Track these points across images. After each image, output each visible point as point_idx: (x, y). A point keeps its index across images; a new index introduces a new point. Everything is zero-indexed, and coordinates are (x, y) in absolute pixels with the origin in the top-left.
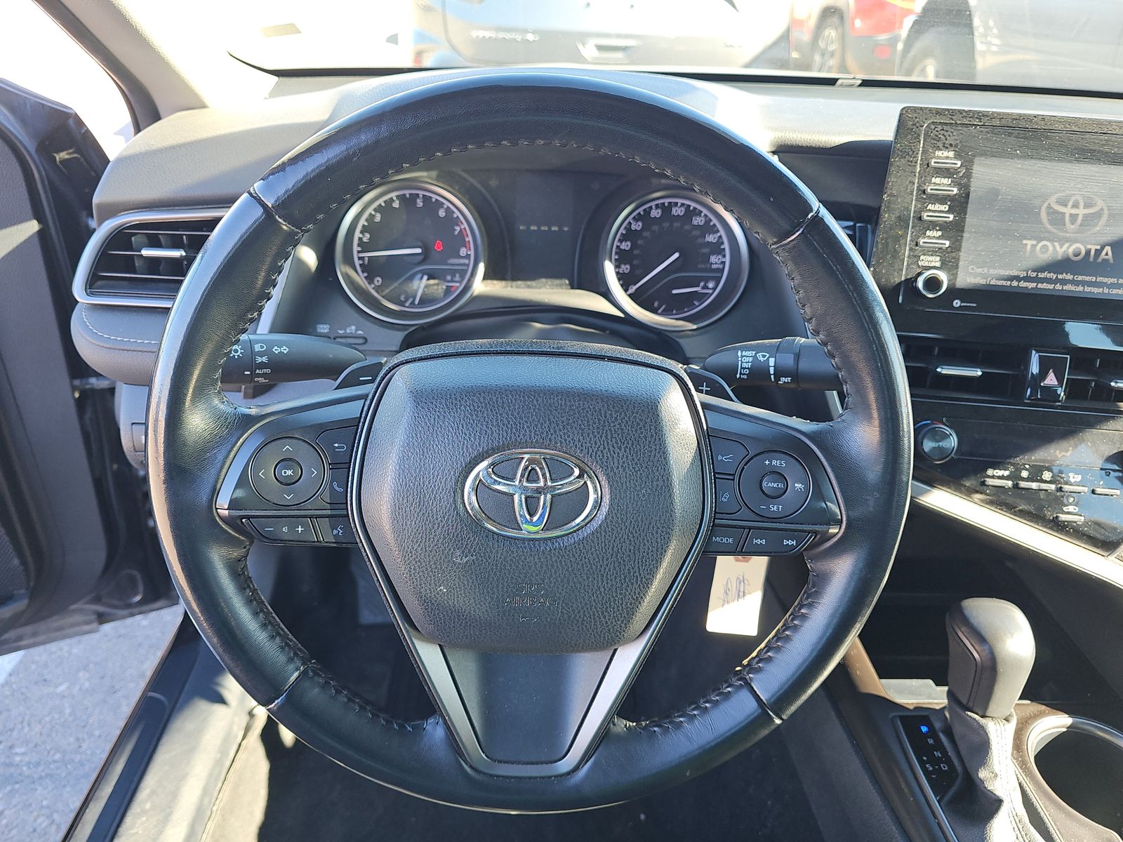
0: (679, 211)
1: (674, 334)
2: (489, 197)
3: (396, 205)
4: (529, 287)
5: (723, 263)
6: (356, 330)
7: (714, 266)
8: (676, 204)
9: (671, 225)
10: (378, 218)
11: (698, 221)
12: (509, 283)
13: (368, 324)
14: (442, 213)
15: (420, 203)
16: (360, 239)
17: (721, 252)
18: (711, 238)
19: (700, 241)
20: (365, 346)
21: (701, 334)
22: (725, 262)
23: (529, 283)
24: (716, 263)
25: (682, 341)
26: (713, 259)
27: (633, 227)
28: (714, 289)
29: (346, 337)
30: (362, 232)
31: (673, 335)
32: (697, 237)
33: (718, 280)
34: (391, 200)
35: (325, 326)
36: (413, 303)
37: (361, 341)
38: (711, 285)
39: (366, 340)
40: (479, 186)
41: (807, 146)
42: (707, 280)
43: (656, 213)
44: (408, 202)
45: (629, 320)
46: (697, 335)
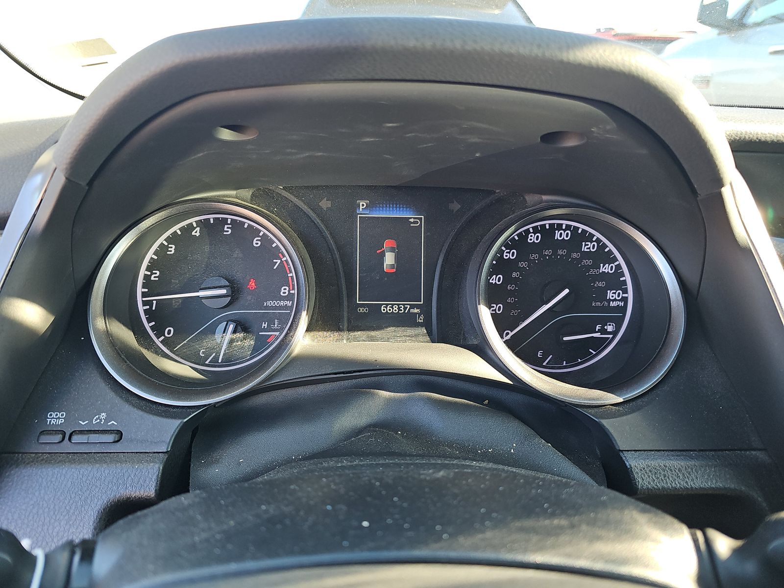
0: (564, 235)
1: (593, 411)
2: (318, 221)
3: (196, 232)
4: (372, 339)
5: (625, 300)
6: (107, 420)
7: (612, 304)
8: (560, 226)
9: (555, 253)
10: (172, 249)
11: (588, 247)
12: (345, 334)
13: (127, 408)
14: (257, 243)
15: (228, 230)
16: (147, 277)
17: (622, 286)
18: (606, 269)
19: (592, 272)
20: (118, 444)
21: (633, 411)
22: (627, 298)
23: (373, 333)
24: (615, 300)
25: (605, 423)
26: (610, 295)
27: (506, 256)
28: (615, 333)
29: (90, 432)
30: (148, 269)
31: (589, 413)
32: (588, 268)
33: (619, 323)
34: (190, 227)
35: (59, 415)
36: (216, 359)
37: (110, 438)
38: (610, 328)
39: (120, 434)
40: (305, 208)
41: (773, 141)
42: (604, 321)
43: (533, 238)
44: (212, 229)
45: (520, 387)
46: (626, 414)
